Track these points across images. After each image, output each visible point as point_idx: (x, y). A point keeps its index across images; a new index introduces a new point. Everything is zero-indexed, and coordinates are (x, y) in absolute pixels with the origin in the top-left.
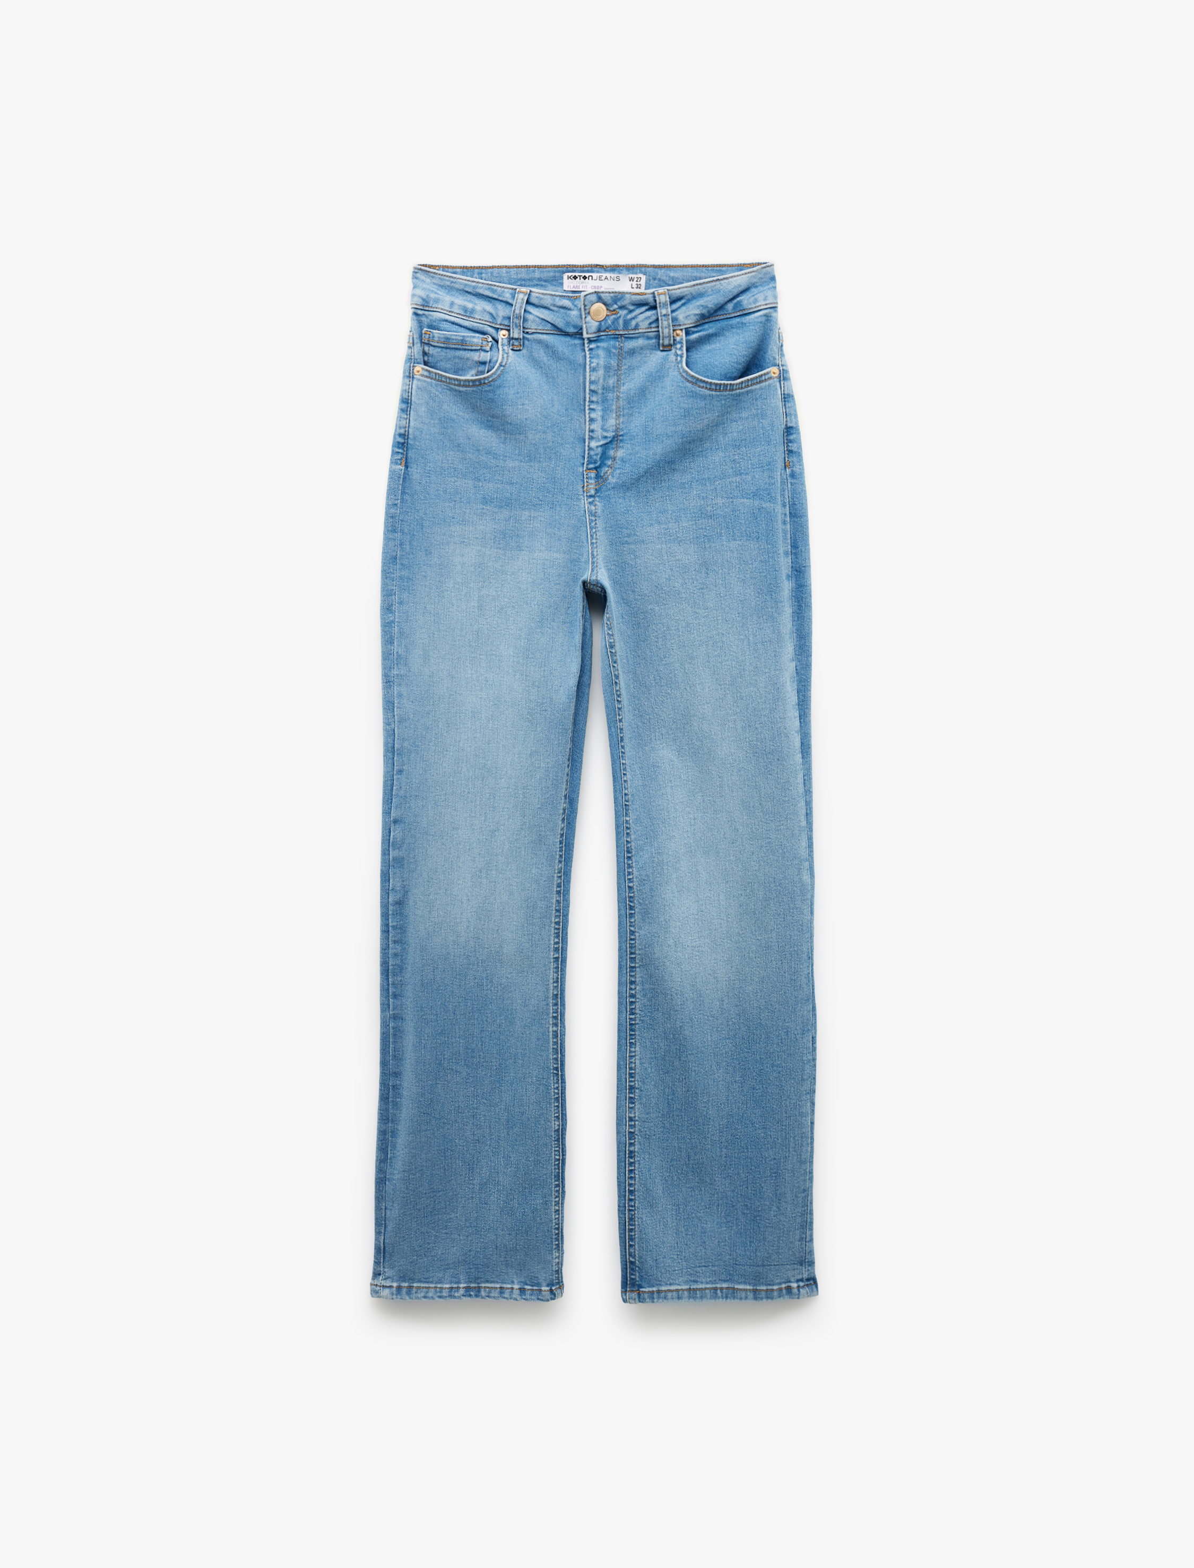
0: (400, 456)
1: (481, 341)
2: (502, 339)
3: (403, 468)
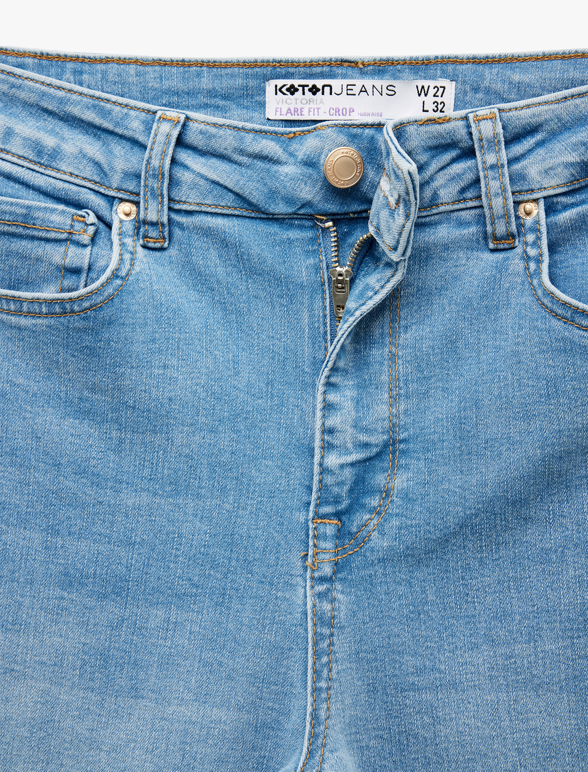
1: (69, 222)
2: (121, 221)
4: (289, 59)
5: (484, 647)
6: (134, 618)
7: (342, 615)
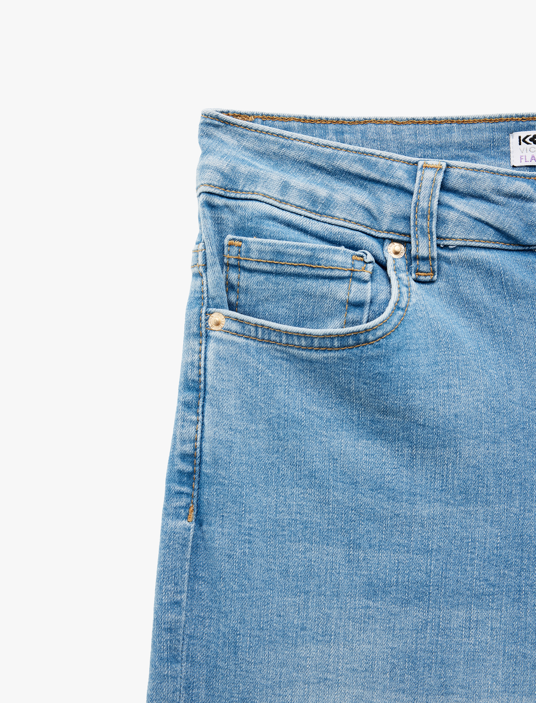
0: (184, 501)
1: (350, 261)
2: (394, 259)
3: (193, 525)
4: (530, 114)
6: (437, 620)
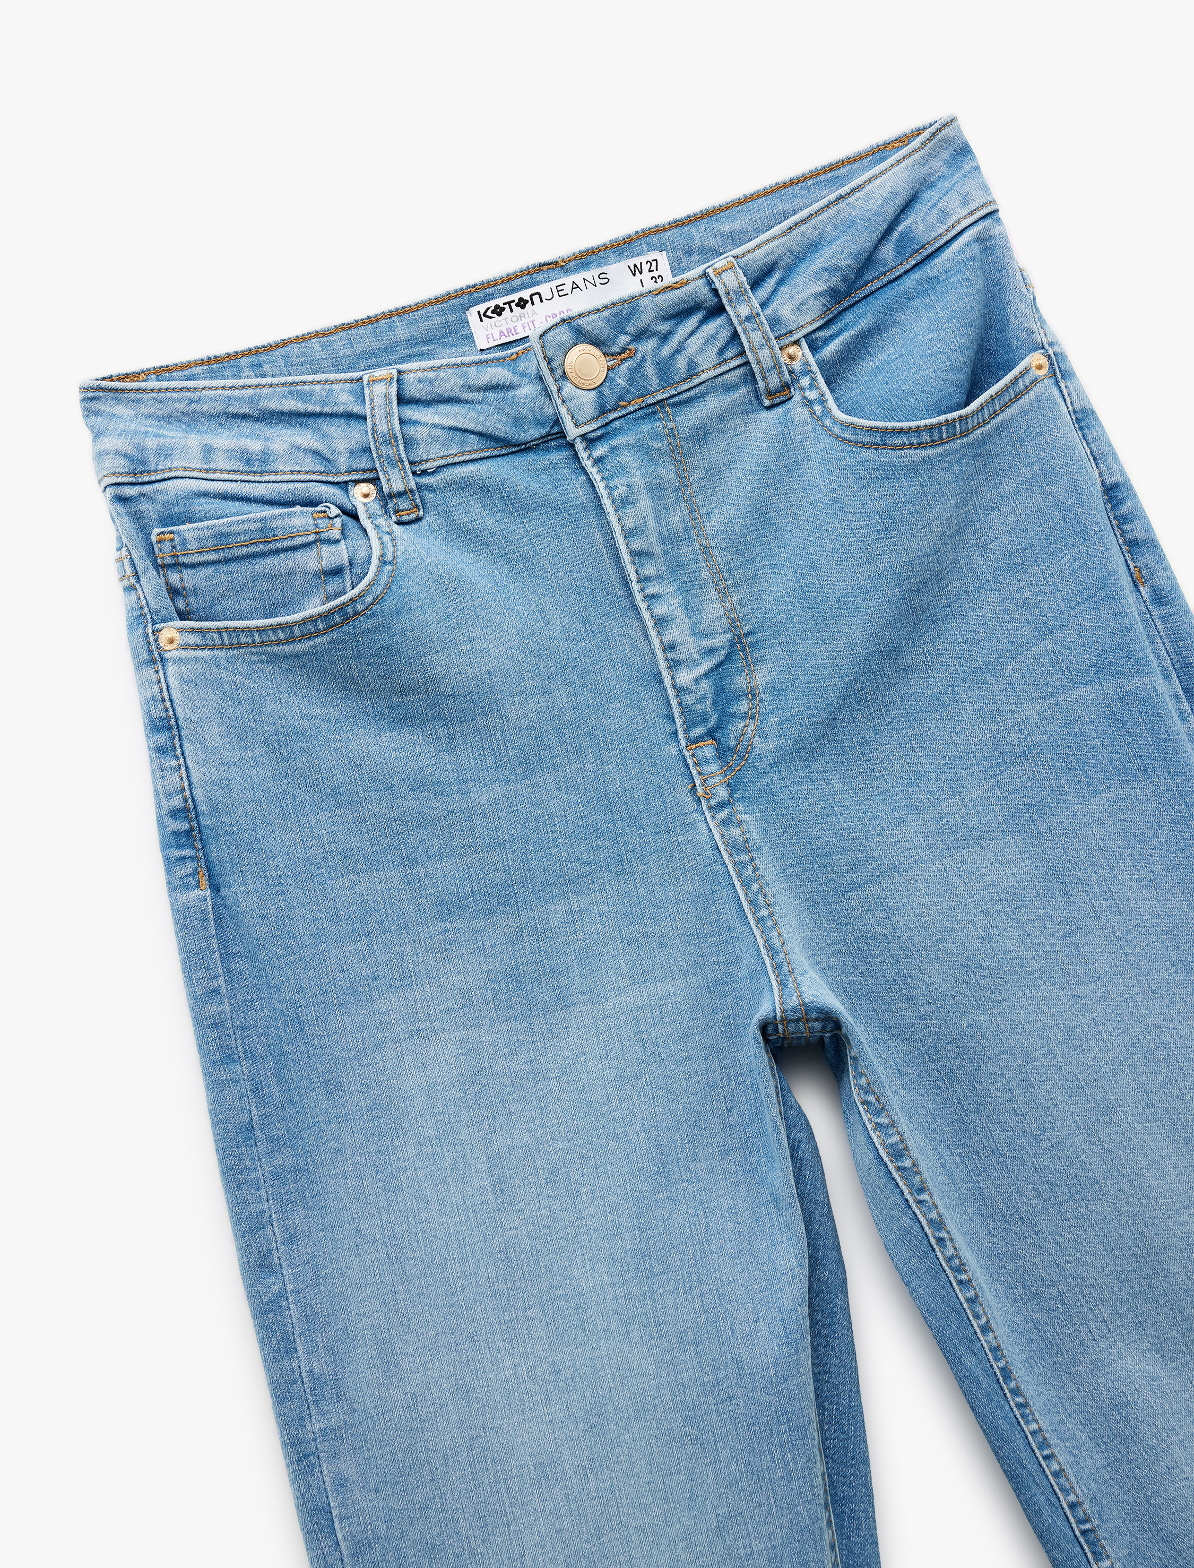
0: (189, 867)
1: (312, 522)
2: (365, 504)
3: (208, 893)
4: (484, 280)
5: (911, 818)
6: (533, 923)
7: (755, 835)
